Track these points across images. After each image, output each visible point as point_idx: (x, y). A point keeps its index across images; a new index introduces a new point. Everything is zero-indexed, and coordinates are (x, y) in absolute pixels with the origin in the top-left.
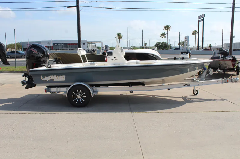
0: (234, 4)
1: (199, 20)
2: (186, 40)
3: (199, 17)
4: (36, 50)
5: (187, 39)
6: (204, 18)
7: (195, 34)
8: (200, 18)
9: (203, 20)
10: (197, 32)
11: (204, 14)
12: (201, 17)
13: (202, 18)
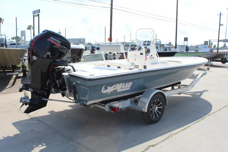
0: (112, 5)
1: (34, 15)
2: (22, 35)
3: (34, 12)
4: (58, 41)
5: (24, 34)
6: (39, 13)
7: (30, 29)
8: (35, 14)
9: (38, 15)
10: (32, 27)
11: (39, 10)
12: (36, 12)
13: (38, 14)
